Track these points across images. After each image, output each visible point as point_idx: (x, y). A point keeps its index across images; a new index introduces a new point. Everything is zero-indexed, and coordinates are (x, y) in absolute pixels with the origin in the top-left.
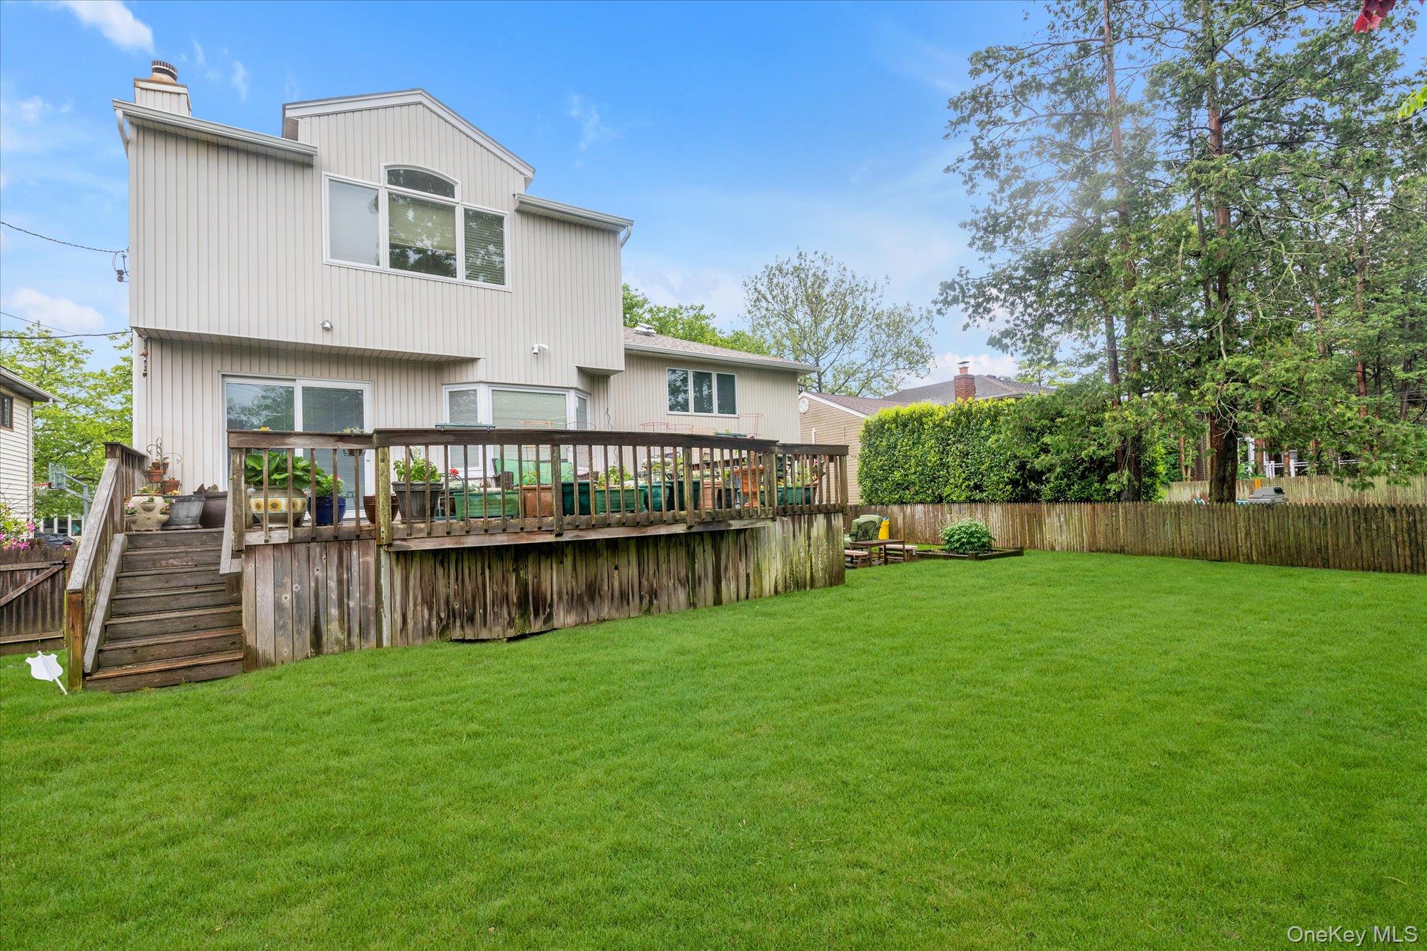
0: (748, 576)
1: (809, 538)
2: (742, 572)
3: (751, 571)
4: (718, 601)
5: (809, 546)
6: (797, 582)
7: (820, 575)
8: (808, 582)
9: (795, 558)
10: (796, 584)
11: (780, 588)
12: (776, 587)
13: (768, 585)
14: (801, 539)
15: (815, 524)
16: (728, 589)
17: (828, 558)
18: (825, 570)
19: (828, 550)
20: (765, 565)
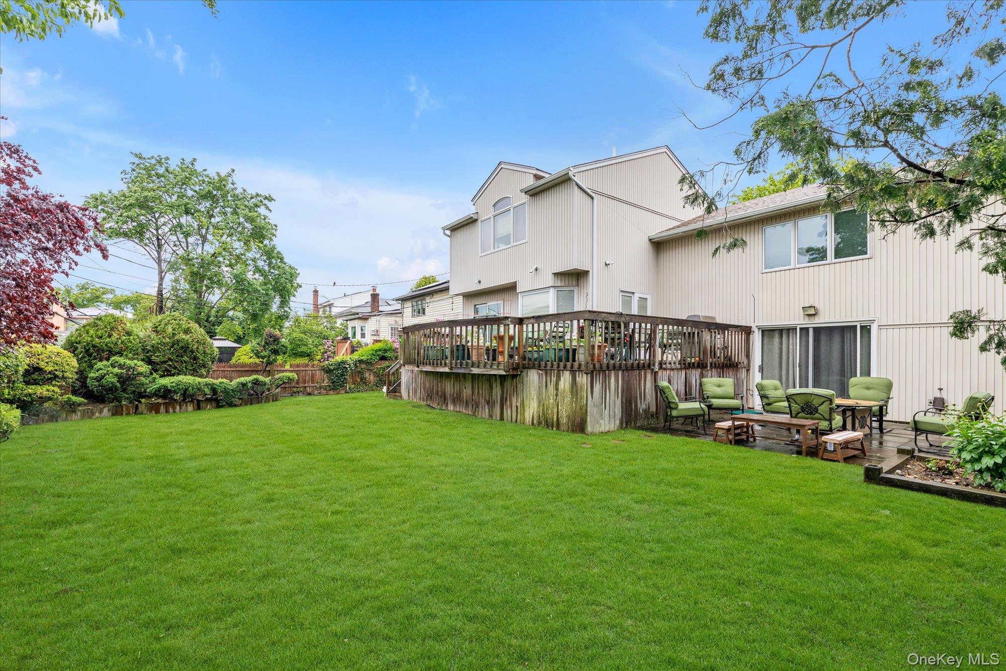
0: (517, 407)
1: (557, 389)
2: (514, 404)
3: (519, 405)
4: (502, 418)
5: (557, 395)
6: (547, 421)
7: (564, 420)
8: (555, 424)
9: (546, 403)
10: (546, 422)
11: (535, 422)
12: (533, 420)
13: (528, 416)
14: (551, 388)
15: (562, 378)
16: (507, 413)
17: (571, 408)
18: (568, 417)
19: (572, 402)
20: (527, 403)
